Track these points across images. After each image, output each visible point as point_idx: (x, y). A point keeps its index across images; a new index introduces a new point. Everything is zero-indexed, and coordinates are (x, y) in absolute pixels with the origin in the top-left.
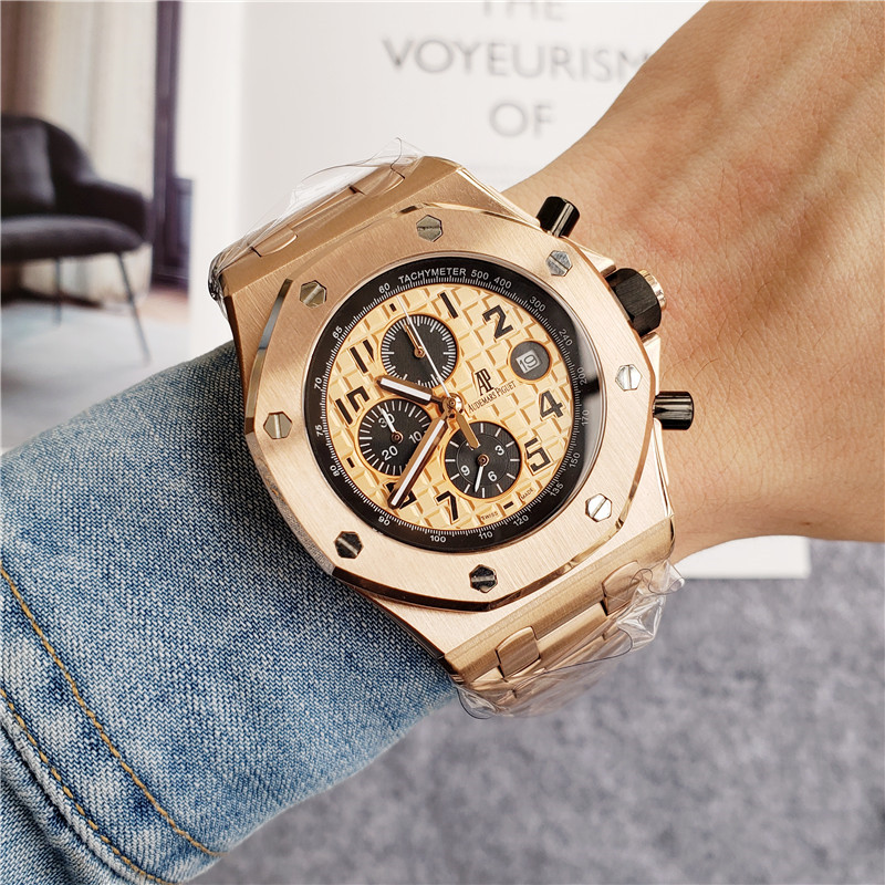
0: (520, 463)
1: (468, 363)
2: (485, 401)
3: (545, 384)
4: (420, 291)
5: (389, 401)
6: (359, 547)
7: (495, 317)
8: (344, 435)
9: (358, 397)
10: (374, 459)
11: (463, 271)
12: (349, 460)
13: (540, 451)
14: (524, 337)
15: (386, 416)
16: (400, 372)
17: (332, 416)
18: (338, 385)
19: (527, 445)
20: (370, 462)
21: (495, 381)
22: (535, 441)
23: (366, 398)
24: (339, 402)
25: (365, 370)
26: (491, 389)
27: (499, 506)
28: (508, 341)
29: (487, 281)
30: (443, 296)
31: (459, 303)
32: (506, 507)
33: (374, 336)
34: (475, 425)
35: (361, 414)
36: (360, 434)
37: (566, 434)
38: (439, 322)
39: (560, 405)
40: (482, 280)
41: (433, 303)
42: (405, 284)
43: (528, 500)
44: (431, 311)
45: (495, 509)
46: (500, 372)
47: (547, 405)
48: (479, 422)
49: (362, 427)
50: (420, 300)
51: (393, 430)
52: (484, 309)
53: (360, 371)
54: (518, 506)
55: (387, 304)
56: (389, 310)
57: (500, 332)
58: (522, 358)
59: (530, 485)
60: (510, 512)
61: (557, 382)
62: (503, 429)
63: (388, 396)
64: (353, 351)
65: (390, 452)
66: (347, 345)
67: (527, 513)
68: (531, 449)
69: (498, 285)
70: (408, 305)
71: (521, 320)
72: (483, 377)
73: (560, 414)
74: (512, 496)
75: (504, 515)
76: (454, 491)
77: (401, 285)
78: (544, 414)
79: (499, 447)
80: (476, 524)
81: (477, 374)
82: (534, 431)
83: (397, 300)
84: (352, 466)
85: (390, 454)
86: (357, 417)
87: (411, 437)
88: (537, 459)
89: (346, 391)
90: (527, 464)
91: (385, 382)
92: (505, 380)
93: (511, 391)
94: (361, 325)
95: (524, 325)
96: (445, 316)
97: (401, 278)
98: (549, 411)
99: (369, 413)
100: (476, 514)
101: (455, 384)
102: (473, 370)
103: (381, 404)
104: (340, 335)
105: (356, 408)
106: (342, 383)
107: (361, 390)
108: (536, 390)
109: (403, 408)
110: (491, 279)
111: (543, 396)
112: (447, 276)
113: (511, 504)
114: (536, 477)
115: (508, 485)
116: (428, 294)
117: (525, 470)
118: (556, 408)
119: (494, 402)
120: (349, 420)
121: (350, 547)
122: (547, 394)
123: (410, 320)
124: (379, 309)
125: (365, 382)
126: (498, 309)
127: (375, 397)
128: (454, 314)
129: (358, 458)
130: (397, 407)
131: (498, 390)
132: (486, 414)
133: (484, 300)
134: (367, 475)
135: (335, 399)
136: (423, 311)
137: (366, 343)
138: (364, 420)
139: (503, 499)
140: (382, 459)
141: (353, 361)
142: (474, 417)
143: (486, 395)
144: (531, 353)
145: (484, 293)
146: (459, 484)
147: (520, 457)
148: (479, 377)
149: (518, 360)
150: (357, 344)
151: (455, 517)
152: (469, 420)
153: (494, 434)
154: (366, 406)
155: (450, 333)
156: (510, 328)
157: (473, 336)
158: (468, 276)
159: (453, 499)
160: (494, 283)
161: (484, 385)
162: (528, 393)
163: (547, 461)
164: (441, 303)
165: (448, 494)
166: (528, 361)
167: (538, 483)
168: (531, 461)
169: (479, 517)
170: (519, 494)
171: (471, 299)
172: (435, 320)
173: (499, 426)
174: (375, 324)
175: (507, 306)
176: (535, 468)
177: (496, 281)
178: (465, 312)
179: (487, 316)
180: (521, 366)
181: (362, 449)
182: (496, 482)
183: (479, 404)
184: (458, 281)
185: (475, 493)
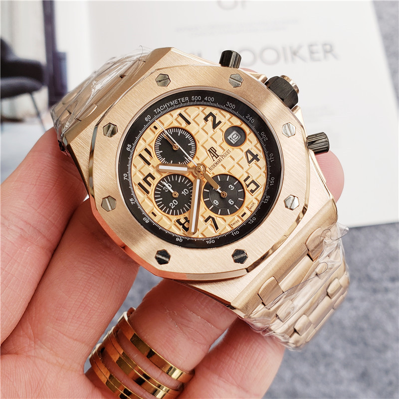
0: (244, 191)
1: (202, 146)
2: (217, 163)
3: (246, 146)
4: (167, 115)
5: (166, 177)
6: (168, 256)
7: (210, 118)
8: (147, 201)
9: (149, 179)
10: (166, 209)
11: (187, 99)
12: (153, 213)
13: (253, 182)
14: (228, 125)
15: (167, 185)
16: (168, 160)
17: (138, 192)
18: (137, 175)
19: (245, 180)
20: (165, 211)
21: (219, 152)
22: (248, 177)
23: (153, 178)
24: (140, 184)
25: (149, 164)
26: (218, 156)
27: (238, 216)
28: (220, 129)
29: (201, 101)
30: (180, 115)
31: (190, 116)
32: (243, 216)
33: (149, 145)
34: (215, 178)
35: (153, 187)
36: (155, 198)
37: (264, 169)
38: (182, 129)
39: (257, 155)
40: (198, 101)
41: (176, 120)
42: (158, 113)
43: (253, 209)
44: (176, 124)
45: (237, 218)
46: (221, 146)
47: (250, 157)
48: (217, 175)
49: (155, 194)
50: (169, 120)
51: (172, 191)
52: (204, 116)
53: (147, 165)
54: (249, 214)
55: (152, 127)
56: (154, 129)
57: (215, 125)
58: (230, 136)
59: (252, 201)
60: (245, 218)
61: (252, 143)
62: (230, 176)
63: (164, 175)
64: (140, 155)
65: (174, 204)
66: (136, 153)
67: (254, 216)
68: (248, 182)
69: (208, 101)
70: (163, 124)
71: (225, 117)
72: (212, 151)
73: (258, 160)
74: (244, 209)
75: (243, 220)
76: (213, 215)
77: (156, 115)
78: (249, 162)
79: (230, 186)
80: (229, 229)
81: (209, 150)
82: (247, 172)
83: (157, 123)
84: (155, 215)
85: (174, 205)
86: (151, 189)
87: (183, 193)
88: (253, 187)
89: (142, 177)
90: (248, 191)
92: (224, 150)
93: (229, 155)
94: (141, 141)
95: (227, 120)
96: (184, 124)
97: (155, 111)
98: (252, 160)
99: (157, 186)
100: (227, 223)
101: (198, 159)
102: (206, 149)
103: (162, 180)
104: (131, 149)
105: (150, 185)
106: (139, 174)
107: (150, 175)
108: (242, 151)
109: (174, 179)
110: (203, 99)
111: (246, 152)
112: (179, 103)
113: (245, 214)
114: (254, 196)
115: (241, 204)
116: (172, 116)
117: (248, 194)
118: (255, 157)
119: (222, 163)
120: (148, 192)
121: (164, 258)
122: (249, 151)
123: (166, 131)
124: (148, 131)
125: (150, 170)
126: (211, 114)
127: (158, 177)
128: (188, 123)
129: (157, 211)
130: (171, 179)
131: (222, 156)
132: (219, 170)
133: (202, 111)
134: (165, 219)
135: (137, 183)
136: (172, 126)
137: (146, 150)
138: (156, 190)
139: (240, 213)
140: (170, 208)
141: (142, 161)
142: (213, 174)
143: (216, 160)
144: (234, 132)
145: (201, 108)
146: (215, 210)
147: (243, 188)
148: (210, 152)
149: (229, 138)
150: (141, 151)
151: (217, 228)
152: (211, 176)
153: (226, 180)
154: (154, 183)
155: (189, 133)
156: (220, 122)
157: (201, 132)
158: (190, 100)
159: (213, 219)
160: (205, 101)
161: (214, 155)
162: (238, 153)
163: (258, 186)
164: (180, 119)
165: (210, 217)
166: (234, 137)
167: (256, 199)
168: (249, 189)
169: (229, 225)
170: (247, 207)
171: (195, 113)
172: (180, 128)
173: (228, 175)
174: (148, 139)
175: (215, 111)
176: (252, 191)
177: (206, 99)
178: (194, 120)
179: (206, 119)
180: (231, 141)
181: (159, 206)
182: (234, 204)
183: (214, 166)
184: (186, 105)
185: (224, 213)
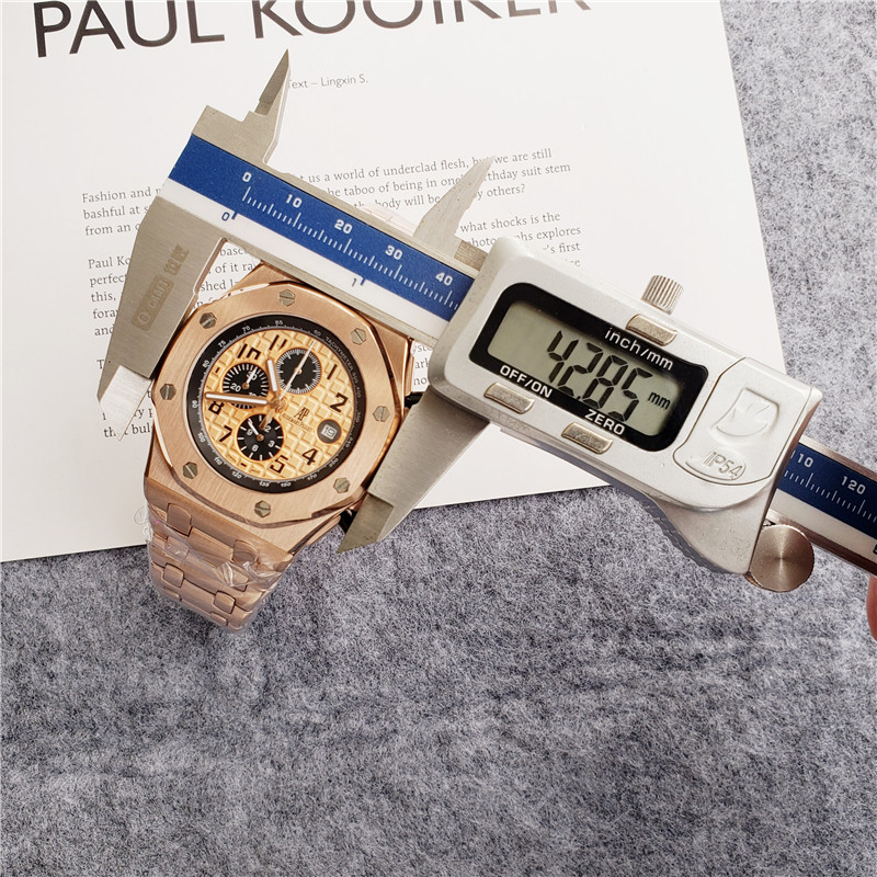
0: (270, 458)
2: (292, 420)
3: (324, 446)
4: (330, 353)
5: (262, 371)
6: (170, 398)
7: (341, 400)
8: (231, 357)
9: (254, 354)
10: (227, 381)
11: (352, 368)
12: (218, 368)
13: (283, 465)
14: (339, 421)
15: (254, 374)
16: (282, 368)
17: (237, 346)
18: (255, 340)
19: (282, 456)
20: (224, 380)
21: (306, 421)
22: (286, 459)
23: (256, 358)
24: (246, 346)
25: (271, 349)
26: (301, 420)
27: (241, 460)
28: (333, 414)
29: (355, 384)
30: (335, 366)
31: (336, 377)
32: (242, 464)
33: (291, 343)
35: (247, 360)
36: (236, 366)
37: (300, 474)
38: (321, 372)
39: (314, 462)
40: (354, 380)
41: (329, 364)
42: (327, 342)
43: (253, 474)
44: (323, 365)
45: (237, 459)
46: (312, 421)
47: (309, 455)
48: (279, 425)
49: (241, 365)
50: (327, 358)
51: (248, 381)
52: (341, 392)
53: (268, 347)
54: (246, 471)
55: (312, 339)
57: (334, 407)
58: (328, 427)
59: (262, 471)
60: (239, 467)
61: (325, 455)
62: (283, 438)
63: (264, 368)
64: (277, 337)
66: (275, 333)
68: (281, 459)
69: (356, 391)
71: (347, 415)
72: (304, 412)
73: (309, 464)
74: (251, 464)
75: (236, 465)
76: (235, 432)
77: (325, 340)
78: (304, 455)
79: (273, 442)
80: (222, 453)
81: (305, 408)
82: (292, 455)
83: (317, 344)
84: (217, 372)
85: (235, 388)
86: (244, 359)
87: (251, 393)
88: (277, 467)
89: (254, 346)
90: (272, 462)
91: (270, 362)
92: (310, 424)
93: (306, 431)
94: (293, 334)
95: (345, 418)
96: (325, 376)
97: (328, 338)
98: (307, 458)
99: (250, 364)
100: (230, 452)
102: (305, 404)
103: (259, 368)
104: (279, 325)
105: (248, 356)
106: (256, 342)
107: (259, 353)
108: (315, 444)
109: (264, 380)
111: (314, 450)
112: (345, 361)
113: (245, 466)
114: (268, 473)
115: (255, 457)
116: (332, 358)
117: (267, 463)
118: (311, 460)
119: (295, 425)
120: (239, 357)
121: (167, 393)
122: (316, 451)
124: (307, 337)
125: (265, 352)
126: (346, 399)
127: (260, 362)
128: (329, 378)
129: (222, 373)
130: (262, 377)
131: (302, 424)
132: (286, 426)
134: (217, 382)
135: (246, 342)
136: (321, 361)
137: (285, 341)
138: (245, 364)
139: (246, 460)
140: (230, 385)
141: (272, 340)
142: (281, 420)
143: (296, 419)
145: (349, 386)
146: (241, 433)
147: (273, 456)
148: (303, 410)
149: (326, 425)
150: (281, 337)
151: (221, 440)
153: (277, 431)
154: (252, 359)
155: (318, 381)
156: (339, 411)
158: (352, 372)
159: (230, 434)
160: (356, 388)
161: (301, 415)
163: (279, 471)
164: (331, 367)
165: (230, 429)
166: (330, 431)
167: (265, 474)
168: (274, 463)
169: (228, 454)
170: (253, 467)
171: (342, 382)
172: (320, 368)
173: (283, 436)
174: (297, 340)
175: (350, 403)
176: (272, 467)
178: (334, 382)
179: (339, 395)
180: (324, 429)
181: (229, 372)
182: (254, 451)
183: (289, 418)
184: (347, 368)
185: (241, 444)
